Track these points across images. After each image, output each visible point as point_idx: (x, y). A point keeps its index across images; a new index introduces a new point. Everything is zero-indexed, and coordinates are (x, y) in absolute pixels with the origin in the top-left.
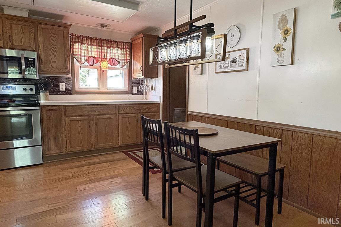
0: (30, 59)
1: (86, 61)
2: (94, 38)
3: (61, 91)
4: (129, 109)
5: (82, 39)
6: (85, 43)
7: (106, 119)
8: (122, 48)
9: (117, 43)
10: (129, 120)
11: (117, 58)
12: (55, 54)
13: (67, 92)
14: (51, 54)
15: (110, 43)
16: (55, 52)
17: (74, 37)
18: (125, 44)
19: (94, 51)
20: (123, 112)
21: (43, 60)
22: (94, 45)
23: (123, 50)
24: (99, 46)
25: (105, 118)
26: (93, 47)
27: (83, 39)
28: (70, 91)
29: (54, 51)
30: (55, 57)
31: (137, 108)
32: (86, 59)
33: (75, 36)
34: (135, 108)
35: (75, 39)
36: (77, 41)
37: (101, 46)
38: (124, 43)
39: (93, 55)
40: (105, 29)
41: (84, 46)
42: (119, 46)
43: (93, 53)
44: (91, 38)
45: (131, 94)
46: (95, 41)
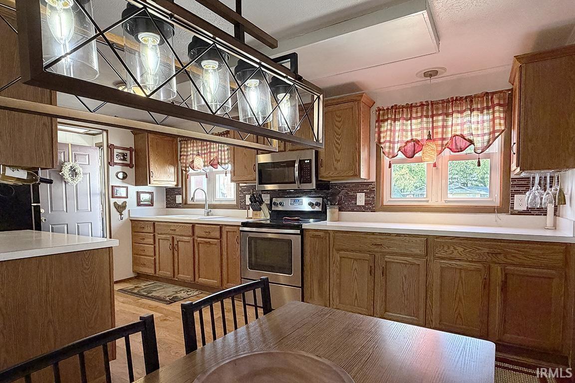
0: (306, 162)
1: (399, 150)
2: (416, 103)
3: (358, 206)
4: (462, 249)
5: (395, 112)
6: (400, 118)
7: (405, 264)
8: (483, 109)
9: (470, 99)
10: (461, 277)
11: (465, 133)
12: (339, 148)
13: (367, 207)
14: (335, 149)
15: (452, 104)
16: (339, 145)
17: (381, 112)
18: (492, 98)
19: (416, 130)
20: (444, 255)
21: (324, 159)
22: (416, 118)
23: (485, 111)
24: (427, 117)
25: (403, 263)
26: (414, 121)
27: (397, 111)
28: (372, 205)
29: (338, 143)
30: (339, 153)
31: (487, 250)
32: (400, 148)
33: (384, 110)
34: (479, 249)
35: (383, 115)
36: (386, 117)
37: (432, 116)
38: (488, 96)
39: (414, 138)
40: (434, 80)
41: (399, 123)
42: (474, 106)
43: (414, 133)
44: (410, 107)
45: (506, 212)
46: (418, 109)
